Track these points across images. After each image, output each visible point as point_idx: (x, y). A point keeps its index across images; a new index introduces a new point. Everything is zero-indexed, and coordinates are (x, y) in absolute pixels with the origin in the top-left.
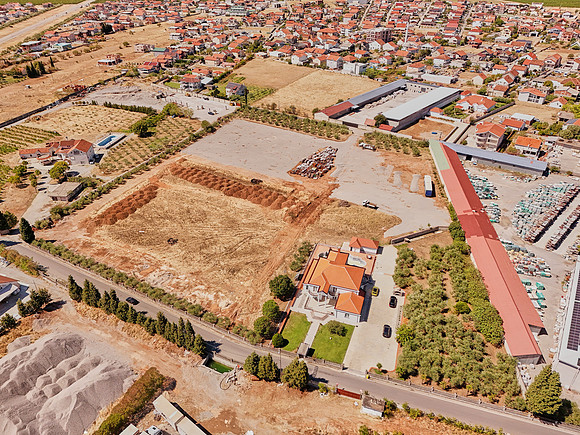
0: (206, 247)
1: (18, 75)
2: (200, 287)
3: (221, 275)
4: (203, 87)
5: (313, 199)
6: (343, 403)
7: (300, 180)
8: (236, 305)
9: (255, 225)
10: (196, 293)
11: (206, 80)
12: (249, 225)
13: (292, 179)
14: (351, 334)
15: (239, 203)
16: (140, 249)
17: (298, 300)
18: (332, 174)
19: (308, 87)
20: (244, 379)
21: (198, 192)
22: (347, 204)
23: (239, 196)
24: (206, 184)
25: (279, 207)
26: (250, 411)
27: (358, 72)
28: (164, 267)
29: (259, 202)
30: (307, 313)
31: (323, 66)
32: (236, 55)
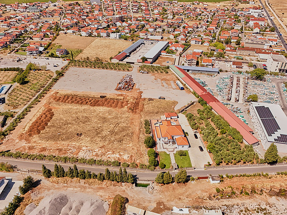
4: (41, 53)
5: (135, 100)
6: (202, 182)
7: (124, 92)
8: (132, 156)
9: (116, 118)
10: (109, 156)
11: (41, 49)
12: (113, 118)
13: (119, 92)
14: (188, 154)
15: (101, 109)
16: (65, 143)
17: (158, 146)
18: (136, 87)
19: (98, 47)
20: (157, 187)
21: (75, 108)
23: (99, 105)
24: (78, 102)
25: (122, 107)
26: (168, 198)
27: (118, 37)
29: (111, 106)
30: (165, 150)
31: (99, 36)
32: (48, 33)
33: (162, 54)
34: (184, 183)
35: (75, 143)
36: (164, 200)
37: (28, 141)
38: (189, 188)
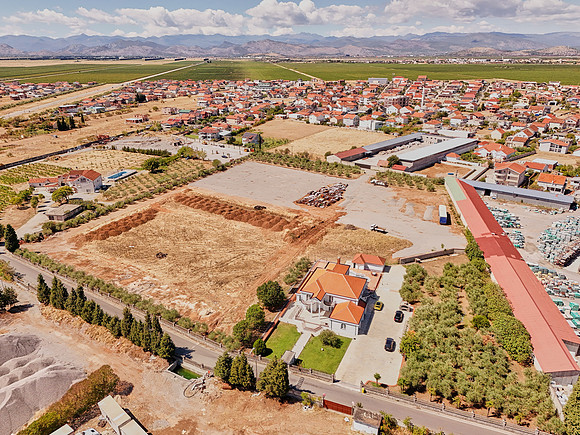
0: (196, 261)
1: (49, 128)
2: (182, 296)
3: (207, 286)
4: (221, 138)
5: (317, 224)
6: (331, 418)
7: (305, 209)
8: (218, 314)
9: (252, 244)
10: (176, 301)
11: (224, 133)
12: (246, 244)
13: (298, 207)
14: (347, 347)
15: (238, 225)
16: (126, 262)
17: (289, 312)
18: (340, 204)
19: (324, 139)
20: (214, 386)
21: (198, 215)
22: (353, 228)
23: (240, 220)
24: (208, 209)
25: (281, 228)
26: (215, 421)
27: (373, 128)
28: (147, 278)
29: (260, 224)
30: (298, 323)
31: (340, 124)
32: (256, 116)
33: (448, 158)
34: (282, 402)
35: (141, 267)
36: (203, 422)
37: (78, 246)
38: (286, 418)
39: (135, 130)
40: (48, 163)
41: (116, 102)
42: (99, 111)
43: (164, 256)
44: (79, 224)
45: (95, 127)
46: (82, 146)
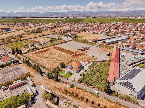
0: (52, 59)
1: (34, 33)
2: (47, 64)
3: (53, 63)
4: (68, 36)
5: (80, 54)
6: (64, 84)
8: (52, 68)
9: (64, 57)
11: (70, 35)
13: (78, 51)
14: (73, 75)
17: (65, 68)
21: (56, 51)
22: (87, 55)
23: (64, 52)
24: (59, 50)
25: (72, 54)
26: (44, 83)
27: (105, 34)
28: (42, 61)
29: (68, 53)
30: (66, 70)
33: (119, 42)
34: (57, 81)
35: (42, 59)
36: (42, 82)
37: (32, 55)
38: (56, 84)
39: (51, 33)
40: (32, 40)
41: (49, 27)
42: (46, 29)
43: (47, 57)
44: (34, 51)
45: (43, 33)
46: (40, 37)
